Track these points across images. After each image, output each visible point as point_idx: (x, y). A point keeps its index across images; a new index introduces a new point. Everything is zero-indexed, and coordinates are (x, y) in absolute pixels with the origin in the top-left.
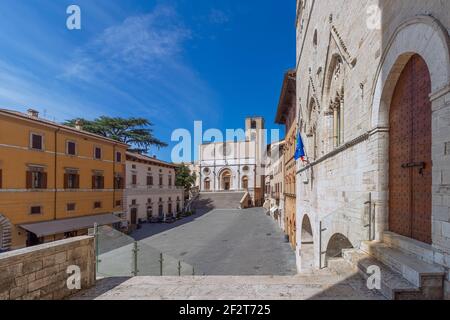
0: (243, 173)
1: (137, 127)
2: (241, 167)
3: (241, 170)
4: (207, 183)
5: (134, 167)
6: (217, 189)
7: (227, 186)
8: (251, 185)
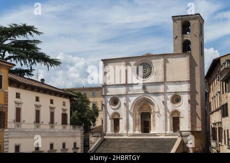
0: (171, 107)
1: (20, 38)
2: (169, 97)
3: (169, 102)
4: (116, 122)
5: (18, 96)
6: (131, 131)
7: (146, 126)
8: (185, 125)
